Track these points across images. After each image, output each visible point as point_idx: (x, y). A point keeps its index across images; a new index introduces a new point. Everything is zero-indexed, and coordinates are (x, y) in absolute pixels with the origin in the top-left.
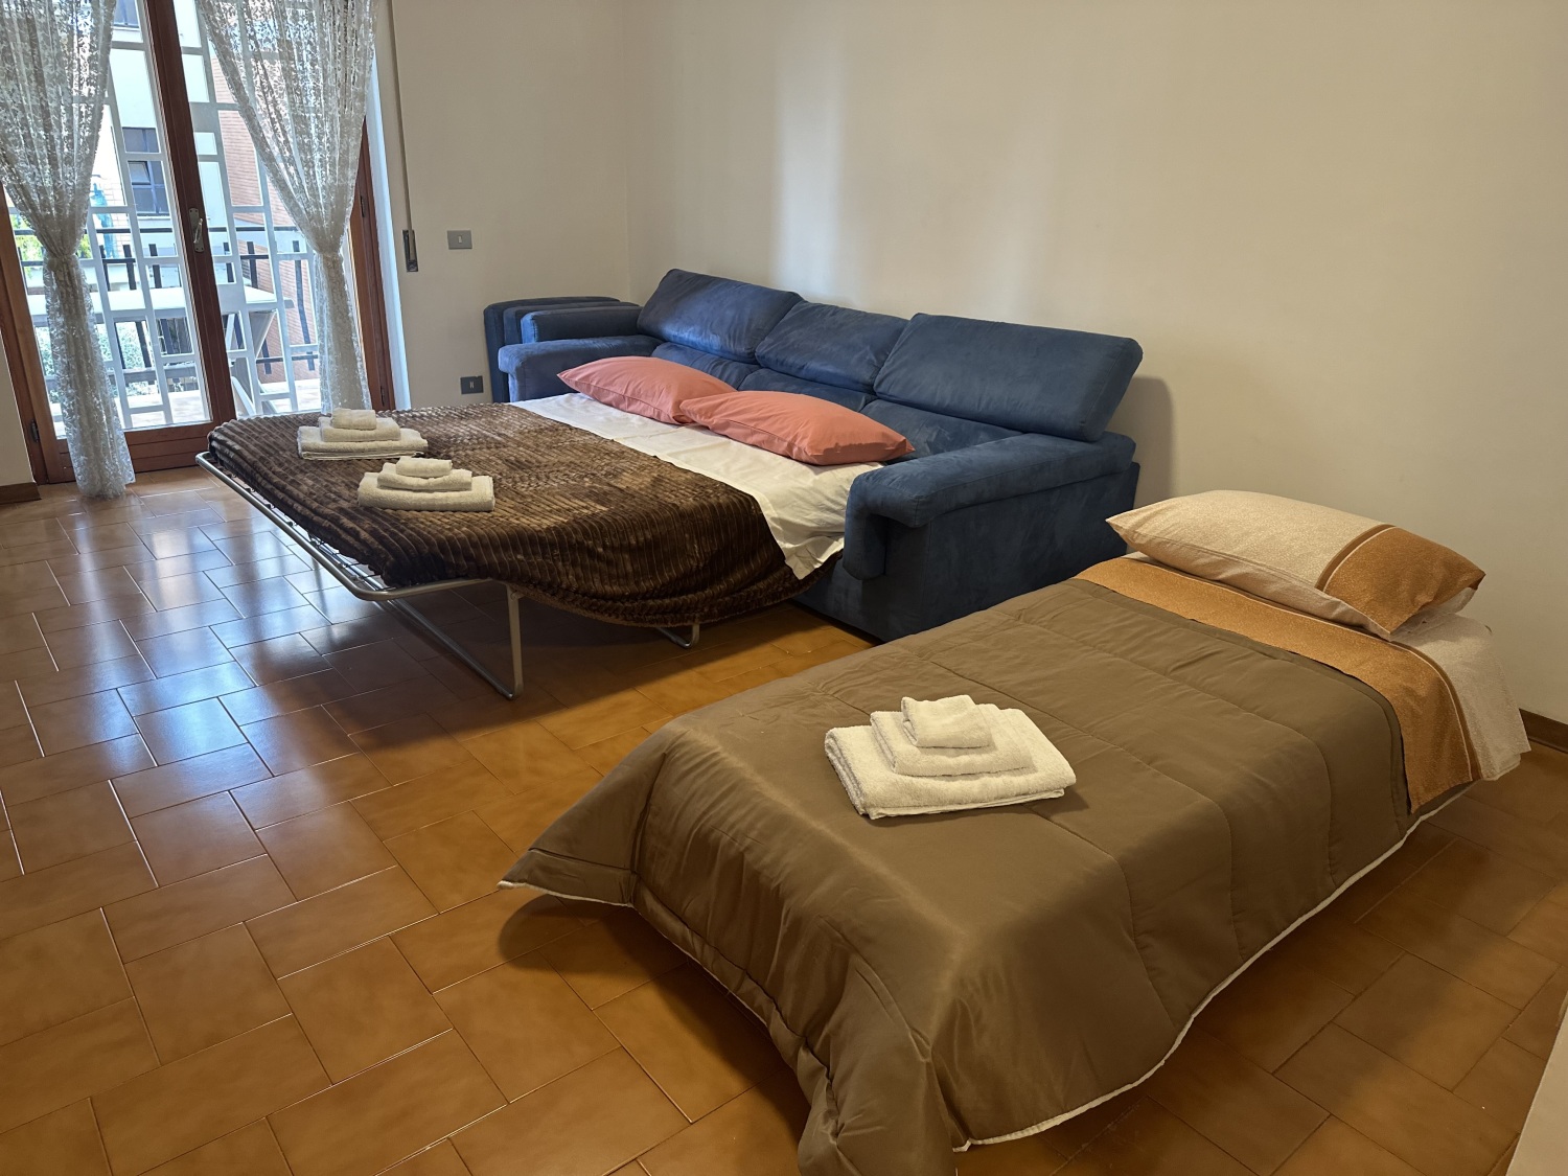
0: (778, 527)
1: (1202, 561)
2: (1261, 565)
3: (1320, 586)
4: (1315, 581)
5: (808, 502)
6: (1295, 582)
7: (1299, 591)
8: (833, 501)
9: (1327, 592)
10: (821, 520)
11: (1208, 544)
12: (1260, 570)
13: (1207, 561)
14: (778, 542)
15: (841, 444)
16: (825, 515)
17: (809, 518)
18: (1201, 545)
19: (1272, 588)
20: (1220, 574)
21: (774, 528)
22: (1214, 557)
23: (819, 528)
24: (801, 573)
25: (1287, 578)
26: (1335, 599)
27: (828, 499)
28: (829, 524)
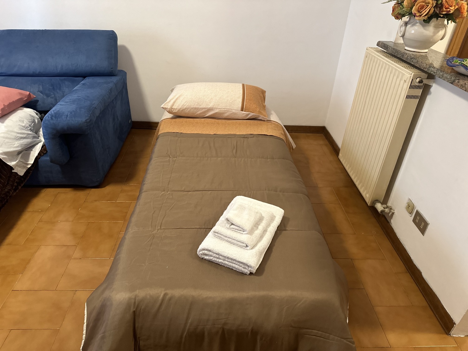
0: (5, 156)
1: (199, 112)
2: (221, 108)
3: (242, 110)
4: (240, 109)
5: (10, 138)
6: (234, 111)
7: (236, 113)
8: (21, 133)
9: (245, 111)
10: (22, 144)
11: (200, 106)
12: (221, 110)
13: (201, 112)
14: (8, 164)
15: (6, 104)
16: (22, 141)
17: (16, 146)
18: (198, 107)
19: (226, 115)
20: (206, 115)
21: (3, 158)
22: (203, 110)
23: (22, 149)
24: (21, 172)
25: (231, 110)
26: (248, 113)
27: (18, 133)
28: (26, 145)
